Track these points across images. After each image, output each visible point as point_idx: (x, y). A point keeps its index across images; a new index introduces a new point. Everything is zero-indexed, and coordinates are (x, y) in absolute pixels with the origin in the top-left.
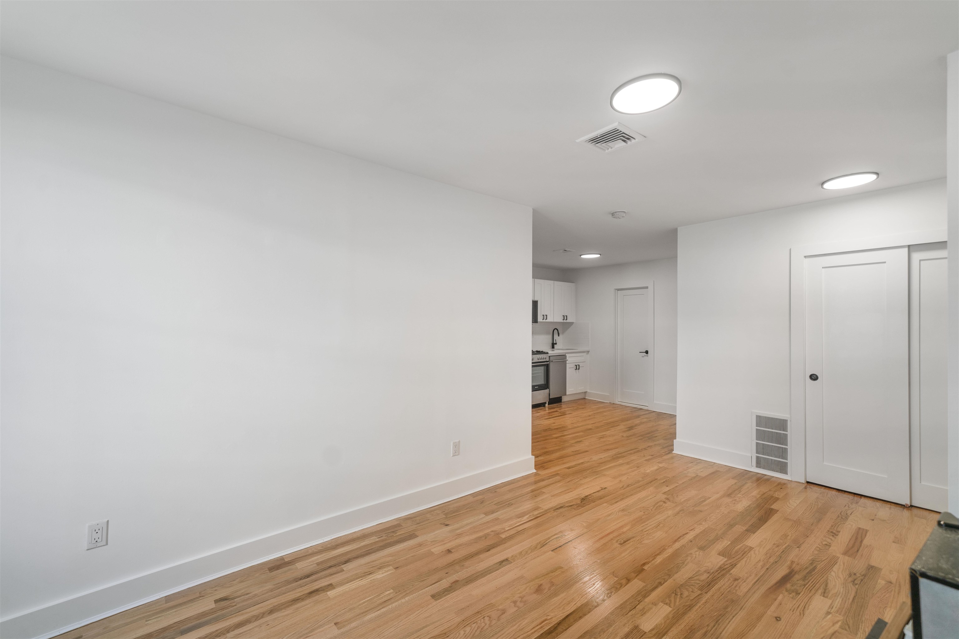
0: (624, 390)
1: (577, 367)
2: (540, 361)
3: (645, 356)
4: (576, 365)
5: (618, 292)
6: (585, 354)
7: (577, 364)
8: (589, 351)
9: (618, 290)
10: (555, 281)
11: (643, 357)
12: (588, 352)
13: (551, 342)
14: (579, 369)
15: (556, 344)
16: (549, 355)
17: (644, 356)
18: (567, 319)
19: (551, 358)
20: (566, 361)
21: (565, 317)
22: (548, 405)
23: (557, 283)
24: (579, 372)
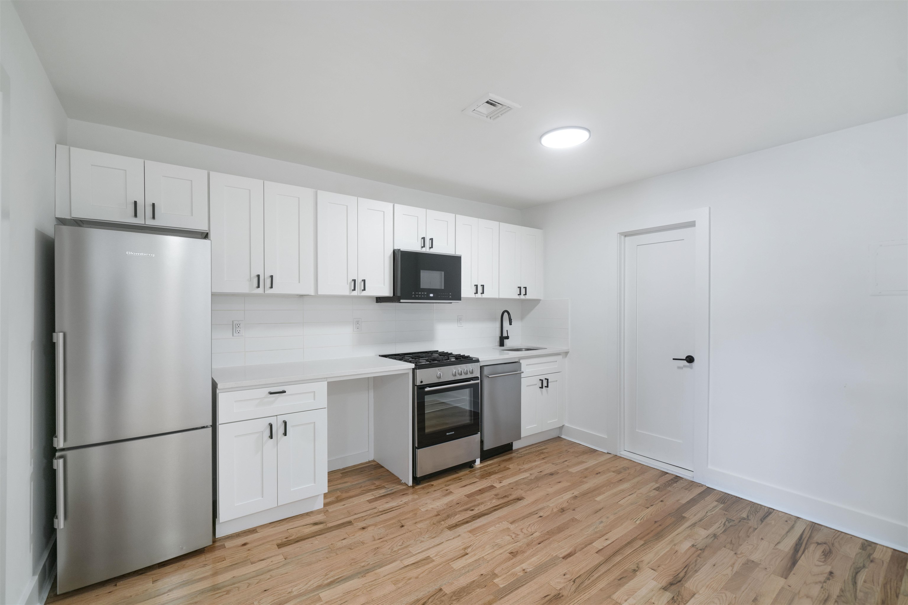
0: (637, 430)
1: (544, 384)
2: (458, 377)
3: (685, 366)
4: (542, 380)
5: (625, 240)
6: (560, 358)
7: (543, 378)
8: (569, 352)
9: (626, 235)
10: (501, 223)
11: (679, 368)
12: (566, 353)
13: (498, 334)
14: (547, 387)
15: (507, 338)
16: (482, 364)
17: (682, 366)
18: (526, 294)
19: (486, 371)
20: (521, 373)
21: (522, 290)
22: (481, 461)
23: (504, 226)
24: (547, 393)
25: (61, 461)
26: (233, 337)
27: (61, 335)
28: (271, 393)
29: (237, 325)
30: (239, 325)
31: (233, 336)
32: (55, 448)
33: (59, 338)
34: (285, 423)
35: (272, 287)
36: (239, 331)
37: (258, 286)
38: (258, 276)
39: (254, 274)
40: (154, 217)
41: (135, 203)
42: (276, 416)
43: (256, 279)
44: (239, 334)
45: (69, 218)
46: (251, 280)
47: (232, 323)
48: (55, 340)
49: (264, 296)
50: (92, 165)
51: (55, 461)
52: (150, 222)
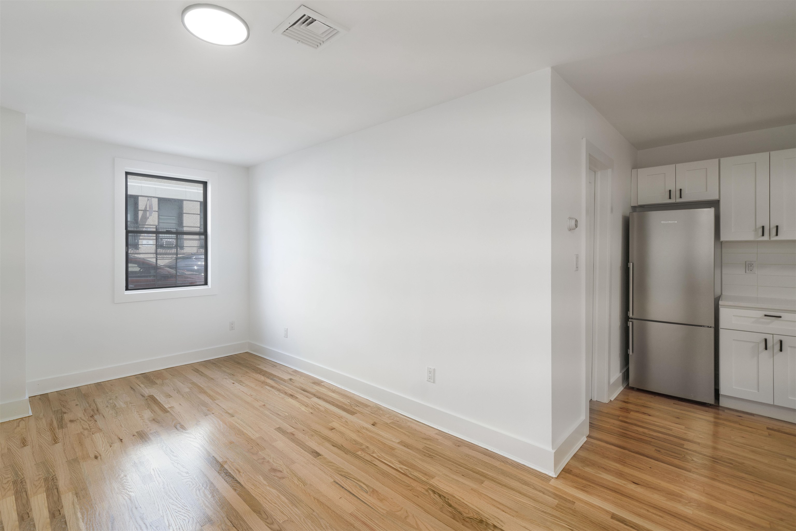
25: (631, 323)
26: (746, 274)
27: (631, 264)
28: (766, 315)
29: (749, 264)
30: (751, 265)
31: (746, 272)
32: (629, 316)
33: (631, 265)
34: (781, 342)
35: (777, 235)
36: (751, 269)
37: (763, 235)
38: (763, 227)
39: (759, 225)
40: (681, 197)
41: (670, 191)
42: (773, 334)
43: (761, 230)
44: (751, 271)
45: (637, 205)
46: (756, 230)
47: (745, 263)
48: (629, 267)
49: (770, 242)
50: (648, 176)
51: (629, 322)
52: (679, 200)
